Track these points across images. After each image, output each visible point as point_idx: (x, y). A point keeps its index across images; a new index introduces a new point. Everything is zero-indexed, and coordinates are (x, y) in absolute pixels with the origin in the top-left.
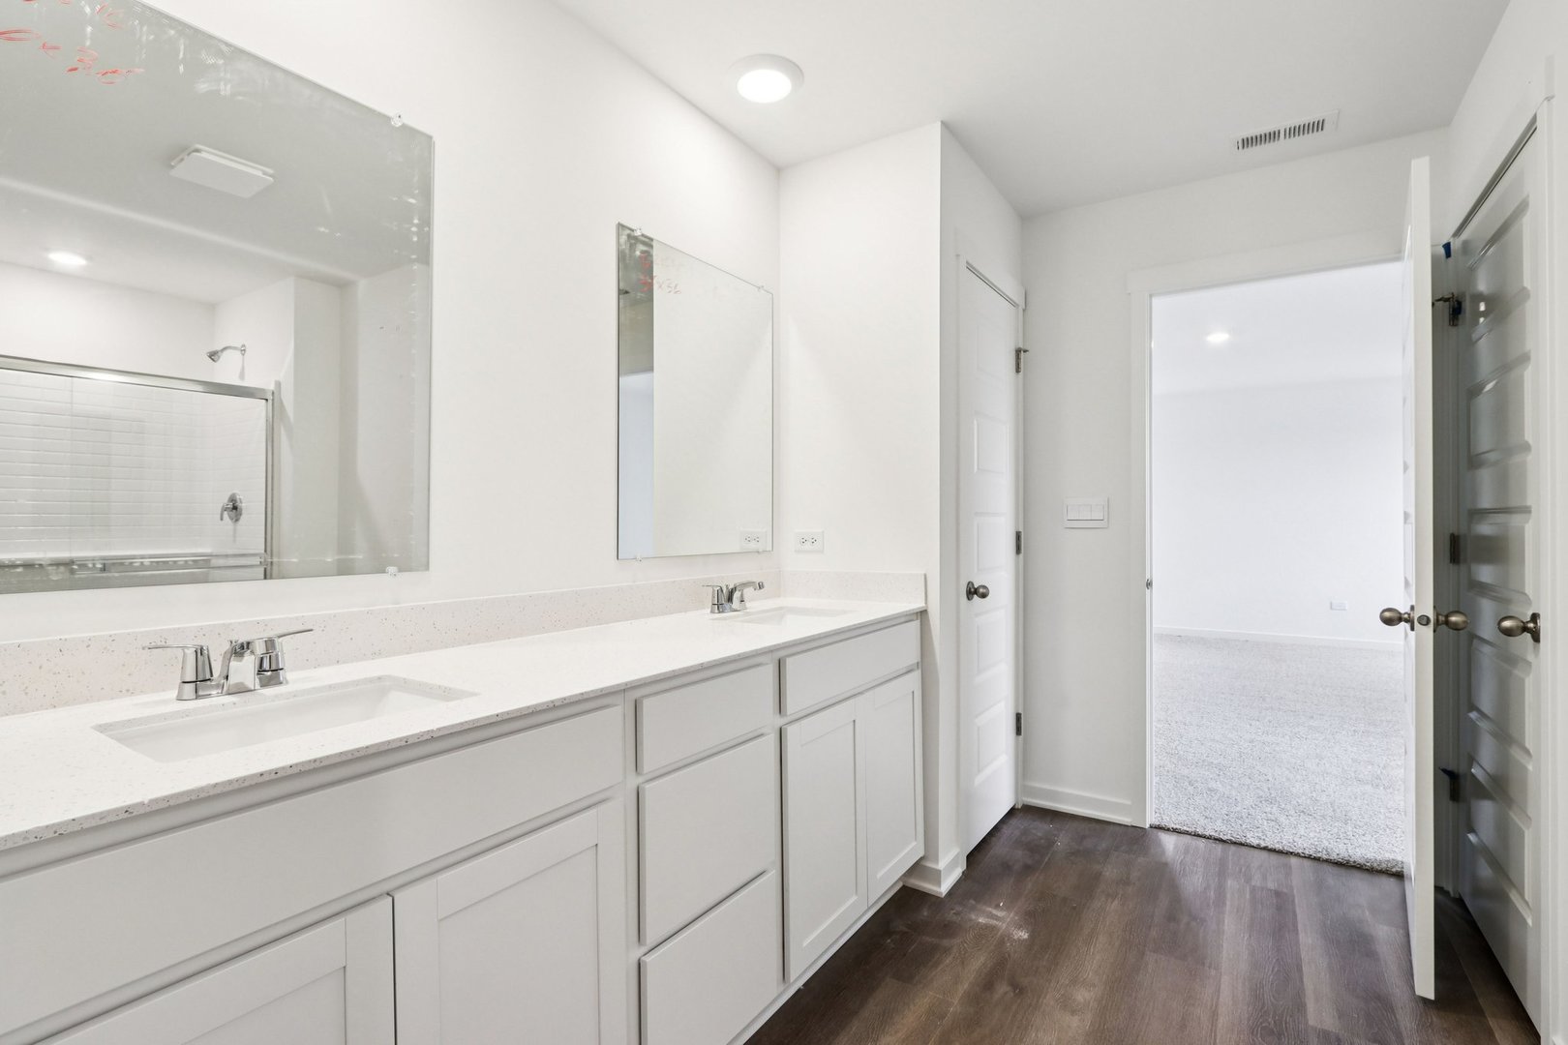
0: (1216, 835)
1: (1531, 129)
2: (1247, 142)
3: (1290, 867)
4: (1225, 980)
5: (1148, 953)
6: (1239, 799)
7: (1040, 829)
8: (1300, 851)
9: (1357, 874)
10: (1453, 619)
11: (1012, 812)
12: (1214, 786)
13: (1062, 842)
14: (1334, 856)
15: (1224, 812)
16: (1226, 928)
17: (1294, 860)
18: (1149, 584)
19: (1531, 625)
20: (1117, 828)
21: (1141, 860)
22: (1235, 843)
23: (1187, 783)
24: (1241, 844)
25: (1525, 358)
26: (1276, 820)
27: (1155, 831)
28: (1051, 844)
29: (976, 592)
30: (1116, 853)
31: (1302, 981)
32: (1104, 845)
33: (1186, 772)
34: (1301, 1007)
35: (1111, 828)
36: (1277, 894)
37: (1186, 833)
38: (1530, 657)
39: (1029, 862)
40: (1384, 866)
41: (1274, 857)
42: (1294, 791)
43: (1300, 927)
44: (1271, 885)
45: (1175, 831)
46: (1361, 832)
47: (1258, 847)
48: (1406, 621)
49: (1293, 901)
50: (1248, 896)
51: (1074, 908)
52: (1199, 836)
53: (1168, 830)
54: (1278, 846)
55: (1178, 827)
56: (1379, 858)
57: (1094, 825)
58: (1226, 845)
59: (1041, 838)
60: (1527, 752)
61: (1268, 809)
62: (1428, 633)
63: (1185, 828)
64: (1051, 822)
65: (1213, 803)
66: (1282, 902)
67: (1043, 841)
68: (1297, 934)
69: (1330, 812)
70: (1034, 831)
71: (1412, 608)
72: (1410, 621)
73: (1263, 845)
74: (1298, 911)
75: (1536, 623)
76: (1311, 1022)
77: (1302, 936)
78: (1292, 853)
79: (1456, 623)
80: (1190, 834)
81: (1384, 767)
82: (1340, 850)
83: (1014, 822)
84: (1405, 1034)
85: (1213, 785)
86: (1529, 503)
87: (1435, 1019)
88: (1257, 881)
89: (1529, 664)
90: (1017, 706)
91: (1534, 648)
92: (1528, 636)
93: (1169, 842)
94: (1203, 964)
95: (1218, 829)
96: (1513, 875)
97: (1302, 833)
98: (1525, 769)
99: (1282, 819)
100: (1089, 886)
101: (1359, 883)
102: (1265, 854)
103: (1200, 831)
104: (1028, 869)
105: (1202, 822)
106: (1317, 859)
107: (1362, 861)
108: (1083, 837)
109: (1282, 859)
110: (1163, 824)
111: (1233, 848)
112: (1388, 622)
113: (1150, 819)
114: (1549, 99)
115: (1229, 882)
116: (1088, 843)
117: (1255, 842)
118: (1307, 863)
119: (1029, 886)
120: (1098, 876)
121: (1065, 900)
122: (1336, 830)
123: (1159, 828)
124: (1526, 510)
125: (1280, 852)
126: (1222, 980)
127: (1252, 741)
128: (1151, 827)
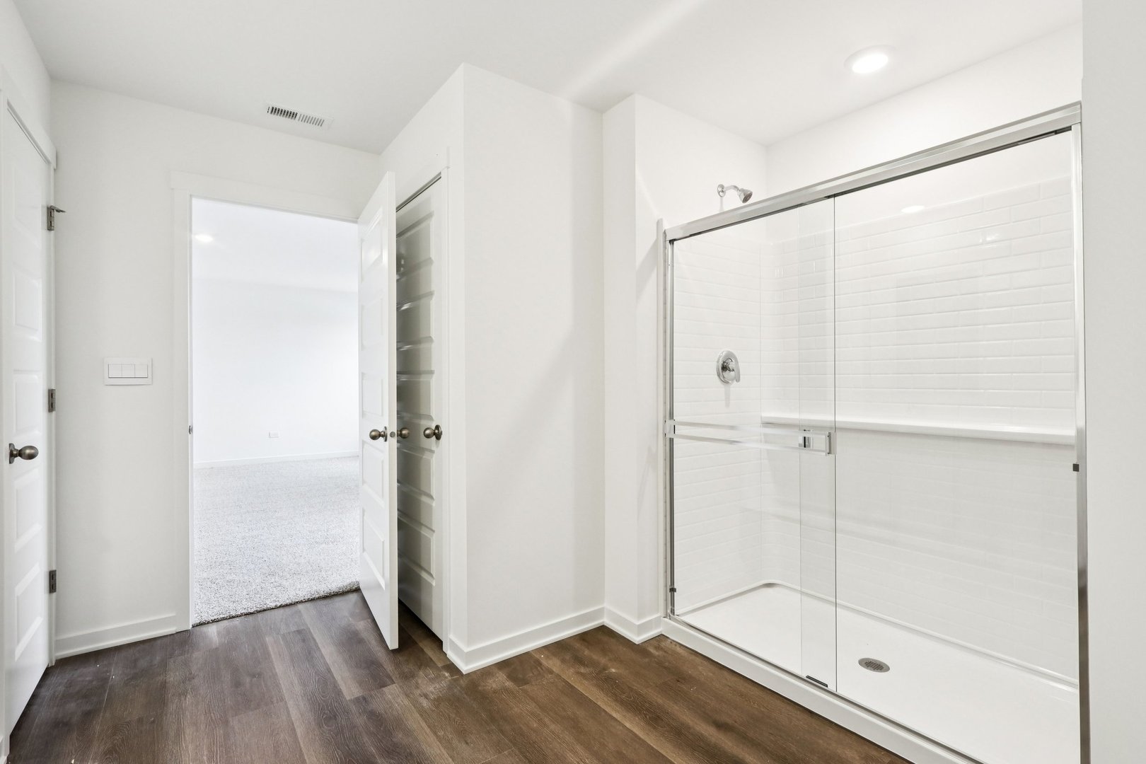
0: (245, 611)
1: (438, 178)
2: (275, 111)
3: (300, 611)
4: (291, 704)
5: (230, 719)
6: (251, 580)
7: (86, 674)
8: (302, 599)
9: (337, 599)
10: (404, 432)
11: (48, 672)
12: (231, 578)
13: (116, 674)
14: (322, 594)
15: (245, 593)
16: (277, 671)
17: (300, 607)
18: (190, 430)
19: (437, 431)
20: (164, 640)
21: (196, 654)
22: (260, 611)
23: (209, 583)
24: (264, 610)
25: (431, 294)
26: (280, 585)
27: (198, 628)
28: (104, 681)
29: (20, 454)
30: (172, 660)
31: (334, 678)
32: (158, 658)
33: (205, 575)
34: (339, 693)
35: (159, 642)
36: (299, 632)
37: (224, 619)
38: (434, 448)
39: (88, 707)
40: (349, 587)
41: (287, 610)
42: (284, 562)
43: (320, 646)
44: (294, 628)
45: (214, 621)
46: (330, 573)
47: (276, 608)
48: (383, 436)
49: (310, 632)
50: (282, 643)
51: (153, 722)
52: (233, 617)
53: (208, 623)
54: (288, 602)
55: (216, 617)
56: (345, 584)
57: (142, 646)
58: (255, 615)
59: (90, 682)
60: (431, 497)
61: (273, 580)
62: (393, 442)
63: (222, 616)
64: (96, 662)
65: (234, 590)
66: (303, 635)
67: (94, 683)
68: (320, 651)
69: (310, 568)
70: (79, 679)
71: (386, 428)
72: (385, 436)
73: (279, 604)
74: (315, 636)
75: (438, 430)
76: (348, 698)
77: (323, 651)
78: (297, 602)
79: (405, 435)
80: (226, 619)
81: (328, 531)
82: (324, 589)
83: (53, 680)
84: (391, 674)
85: (229, 577)
86: (432, 369)
87: (401, 658)
88: (283, 629)
89: (432, 452)
90: (50, 564)
91: (436, 443)
92: (434, 437)
93: (212, 630)
94: (272, 702)
95: (246, 607)
96: (424, 564)
97: (299, 587)
98: (431, 507)
99: (284, 583)
100: (159, 698)
101: (339, 603)
102: (281, 610)
103: (233, 613)
104: (89, 715)
105: (232, 606)
106: (313, 600)
107: (337, 590)
108: (136, 661)
109: (293, 609)
110: (203, 620)
111: (260, 615)
112: (374, 438)
113: (194, 620)
114: (448, 168)
115: (267, 639)
116: (143, 663)
117: (273, 605)
118: (308, 605)
119: (98, 728)
120: (164, 685)
121: (140, 721)
122: (317, 578)
123: (201, 624)
124: (431, 372)
125: (291, 605)
126: (289, 706)
127: (244, 538)
128: (193, 627)
